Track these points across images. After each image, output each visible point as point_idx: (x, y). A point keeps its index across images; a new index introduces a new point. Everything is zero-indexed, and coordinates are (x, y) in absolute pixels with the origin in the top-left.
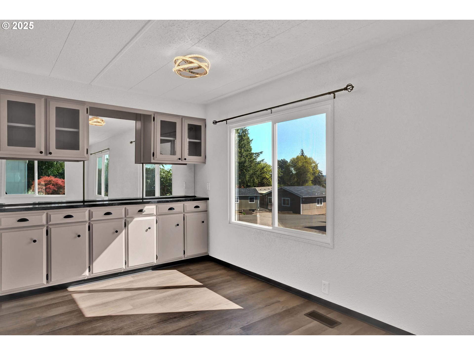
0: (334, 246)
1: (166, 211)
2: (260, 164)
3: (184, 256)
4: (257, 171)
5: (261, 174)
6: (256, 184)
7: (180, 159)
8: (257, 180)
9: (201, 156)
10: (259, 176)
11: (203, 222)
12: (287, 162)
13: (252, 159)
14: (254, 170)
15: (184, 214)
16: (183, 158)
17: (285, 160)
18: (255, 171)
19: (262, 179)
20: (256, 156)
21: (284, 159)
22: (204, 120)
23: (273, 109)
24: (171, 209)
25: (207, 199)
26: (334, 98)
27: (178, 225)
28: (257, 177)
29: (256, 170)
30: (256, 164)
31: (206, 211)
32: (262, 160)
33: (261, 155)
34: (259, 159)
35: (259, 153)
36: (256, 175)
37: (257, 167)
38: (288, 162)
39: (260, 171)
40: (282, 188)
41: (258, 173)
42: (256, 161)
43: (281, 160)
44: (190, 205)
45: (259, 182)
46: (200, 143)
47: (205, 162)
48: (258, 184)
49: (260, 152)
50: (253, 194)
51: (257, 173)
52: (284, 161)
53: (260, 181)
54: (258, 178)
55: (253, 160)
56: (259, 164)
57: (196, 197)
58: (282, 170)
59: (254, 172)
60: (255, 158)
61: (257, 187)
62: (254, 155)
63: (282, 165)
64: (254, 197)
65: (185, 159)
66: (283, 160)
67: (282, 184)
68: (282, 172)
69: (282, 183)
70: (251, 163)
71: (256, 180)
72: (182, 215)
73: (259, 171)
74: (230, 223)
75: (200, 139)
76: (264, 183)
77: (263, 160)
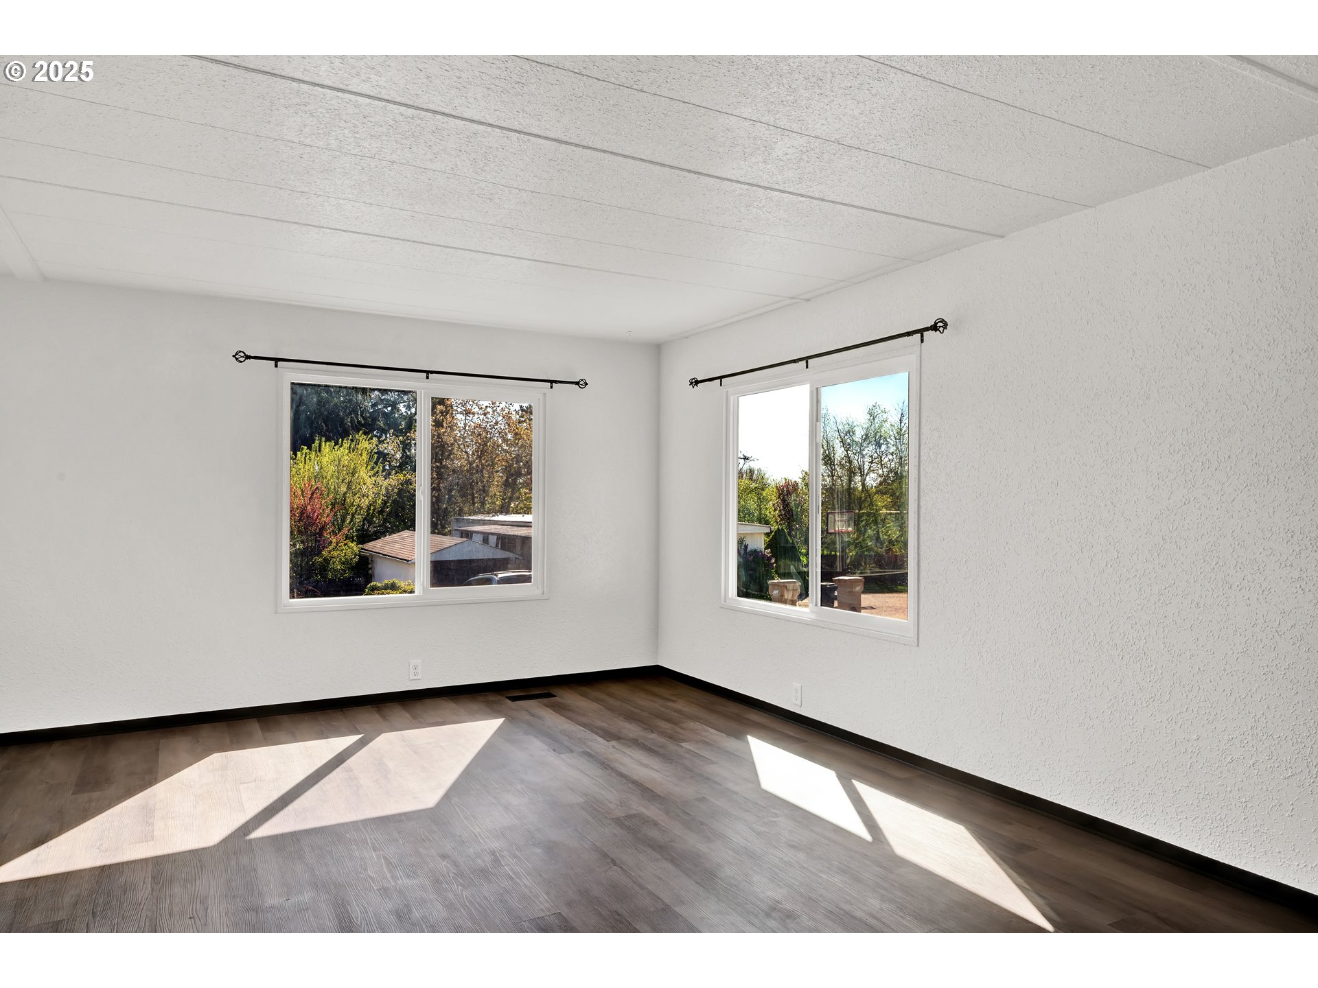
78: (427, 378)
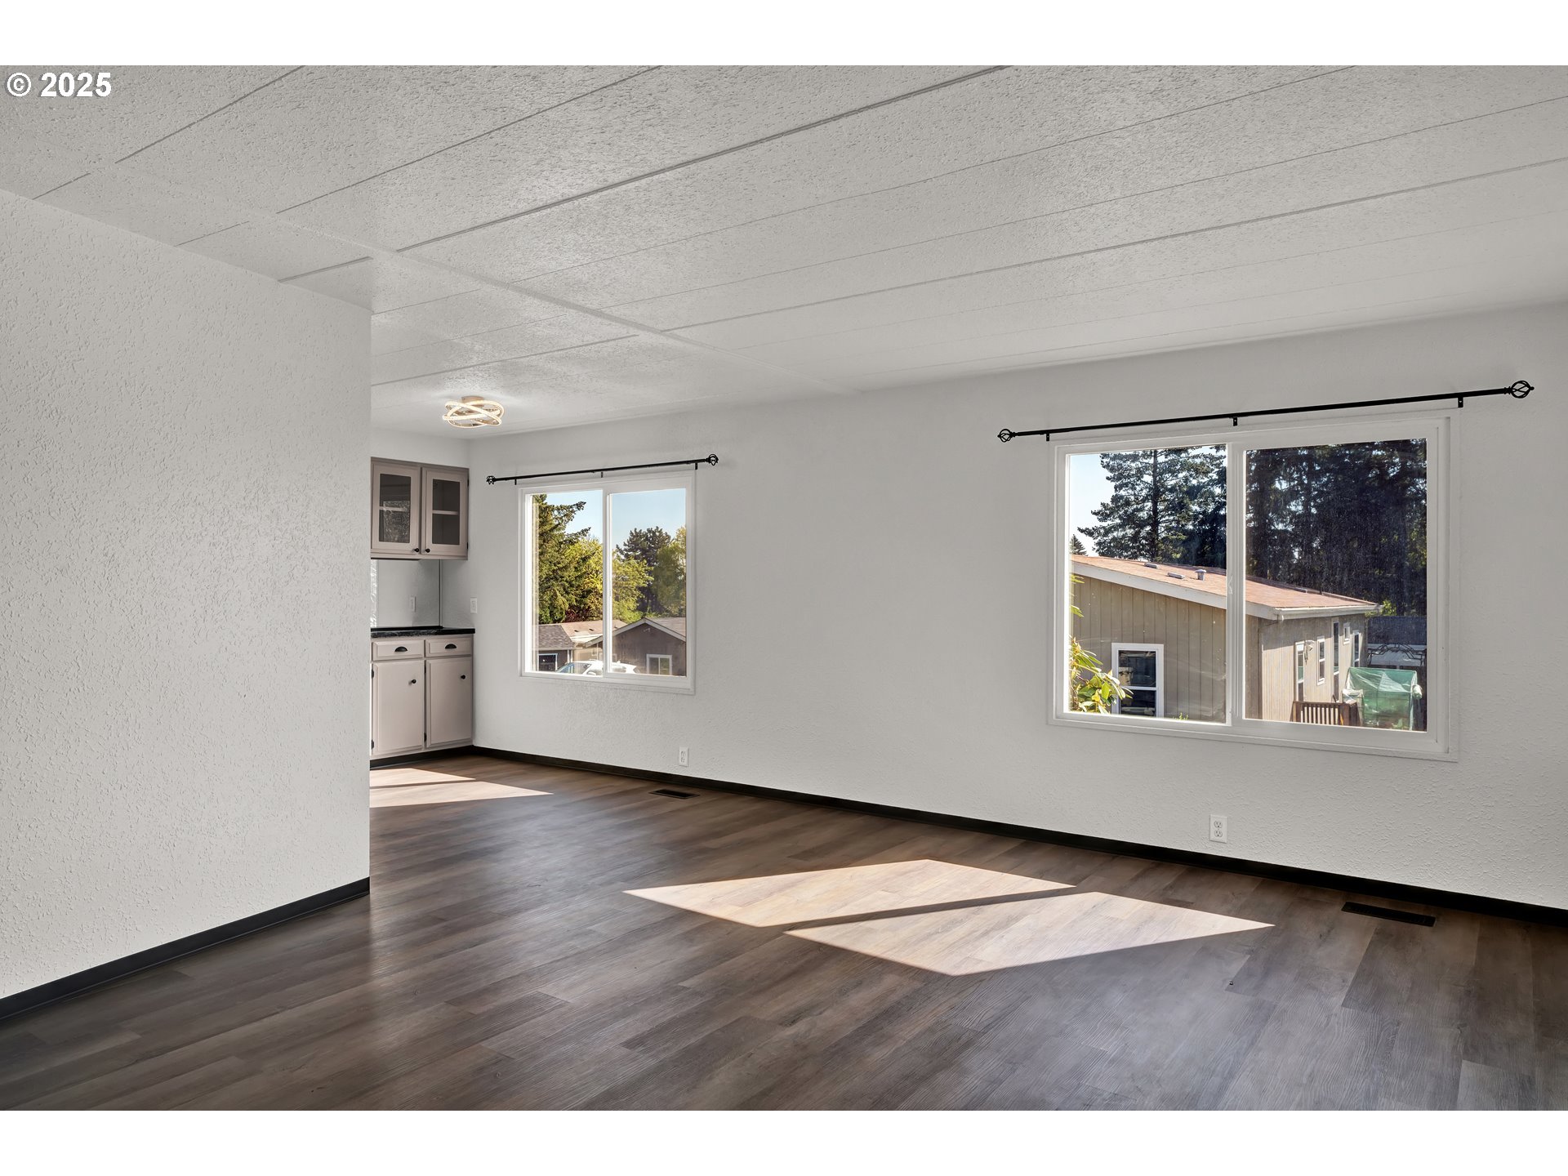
0: (695, 691)
1: (392, 653)
2: (576, 545)
3: (426, 745)
4: (566, 568)
5: (580, 577)
6: (562, 613)
7: (417, 550)
8: (564, 599)
9: (458, 544)
10: (572, 586)
11: (463, 677)
12: (669, 537)
13: (547, 528)
14: (555, 565)
15: (425, 661)
16: (423, 548)
17: (660, 532)
18: (559, 569)
19: (583, 597)
20: (561, 518)
21: (657, 528)
22: (466, 471)
23: (604, 472)
24: (399, 649)
25: (472, 631)
26: (696, 468)
27: (414, 682)
28: (564, 589)
29: (560, 566)
30: (561, 543)
31: (470, 655)
32: (583, 531)
33: (578, 514)
34: (571, 528)
35: (571, 507)
36: (563, 582)
37: (564, 555)
38: (672, 538)
39: (576, 568)
40: (647, 622)
41: (570, 574)
42: (562, 535)
43: (648, 530)
44: (437, 644)
45: (571, 606)
46: (457, 518)
47: (465, 557)
48: (567, 613)
49: (577, 504)
50: (551, 644)
51: (566, 574)
52: (657, 534)
53: (576, 601)
54: (567, 593)
55: (552, 530)
56: (571, 542)
57: (442, 627)
58: (650, 565)
59: (554, 571)
60: (559, 524)
61: (566, 621)
62: (556, 512)
63: (649, 546)
64: (556, 654)
65: (428, 551)
66: (654, 533)
67: (649, 612)
68: (650, 573)
69: (648, 609)
70: (544, 541)
71: (561, 599)
72: (423, 662)
73: (572, 566)
74: (521, 675)
75: (458, 510)
76: (589, 607)
77: (586, 530)
78: (1235, 424)
